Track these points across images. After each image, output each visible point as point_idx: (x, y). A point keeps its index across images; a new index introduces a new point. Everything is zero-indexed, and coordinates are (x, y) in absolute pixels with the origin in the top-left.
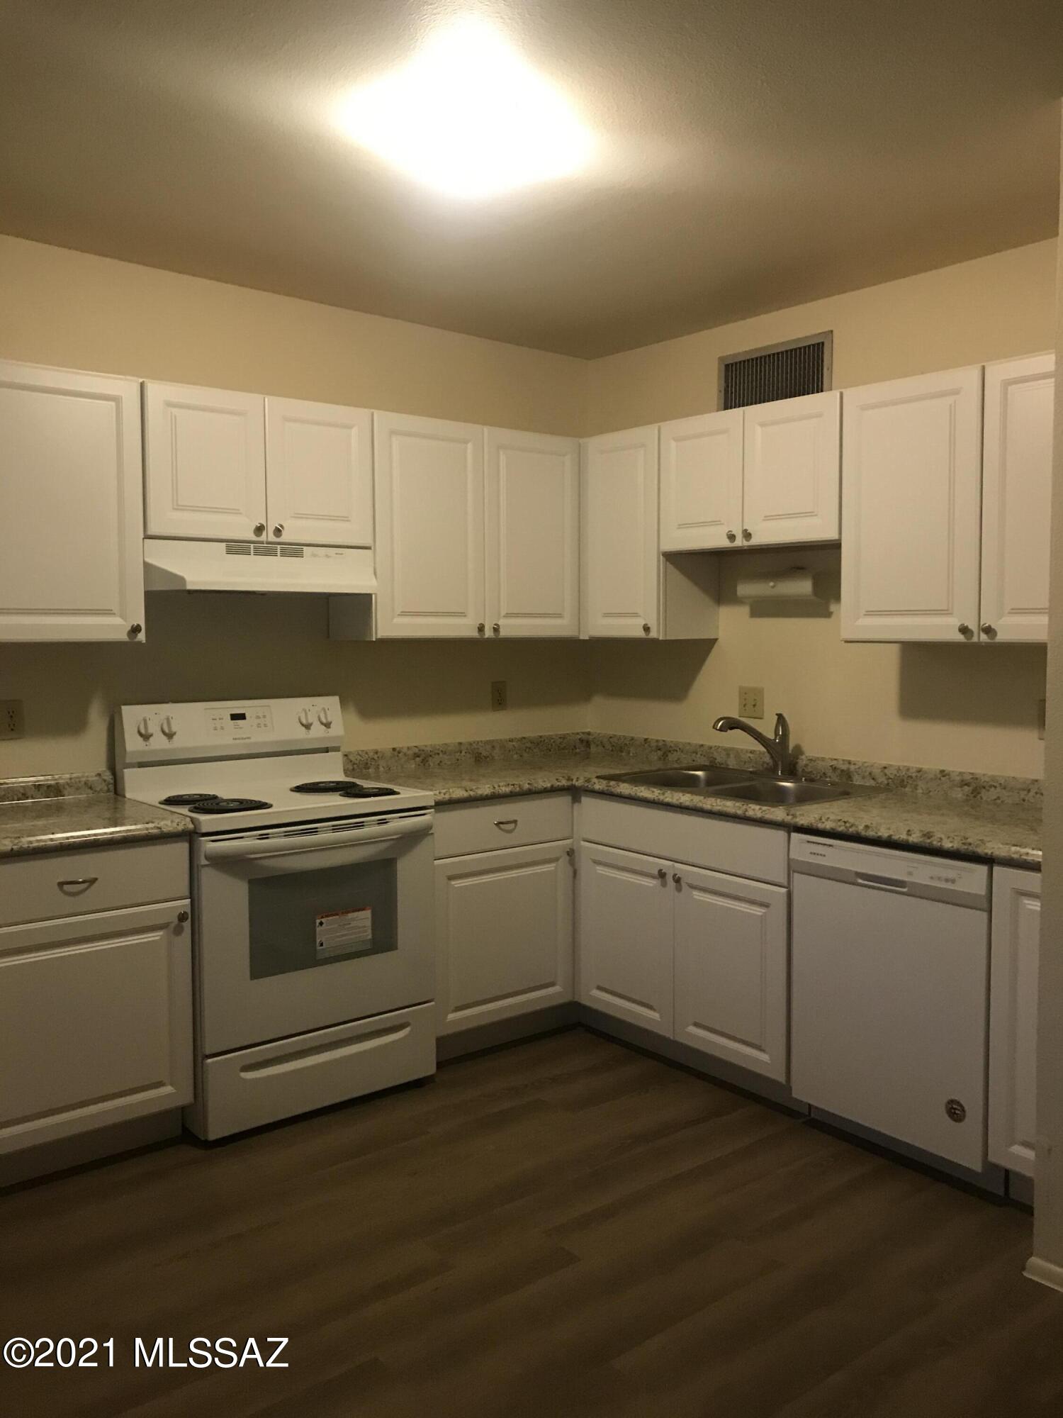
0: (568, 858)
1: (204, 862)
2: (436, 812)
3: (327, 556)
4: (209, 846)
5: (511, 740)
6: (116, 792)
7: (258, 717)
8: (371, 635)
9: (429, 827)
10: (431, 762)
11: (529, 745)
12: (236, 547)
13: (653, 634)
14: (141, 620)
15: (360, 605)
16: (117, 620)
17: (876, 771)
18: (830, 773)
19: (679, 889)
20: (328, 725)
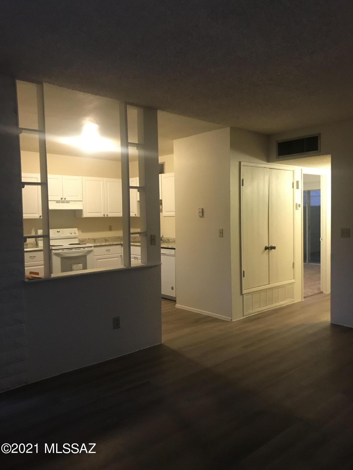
0: (120, 257)
1: (53, 254)
2: (94, 248)
3: (74, 203)
4: (53, 251)
5: (113, 237)
6: (37, 245)
7: (62, 232)
8: (83, 217)
9: (93, 250)
10: (96, 241)
11: (117, 238)
12: (58, 202)
13: (137, 216)
14: (41, 215)
15: (80, 211)
16: (37, 215)
17: (173, 239)
18: (167, 240)
19: (137, 260)
20: (75, 233)
